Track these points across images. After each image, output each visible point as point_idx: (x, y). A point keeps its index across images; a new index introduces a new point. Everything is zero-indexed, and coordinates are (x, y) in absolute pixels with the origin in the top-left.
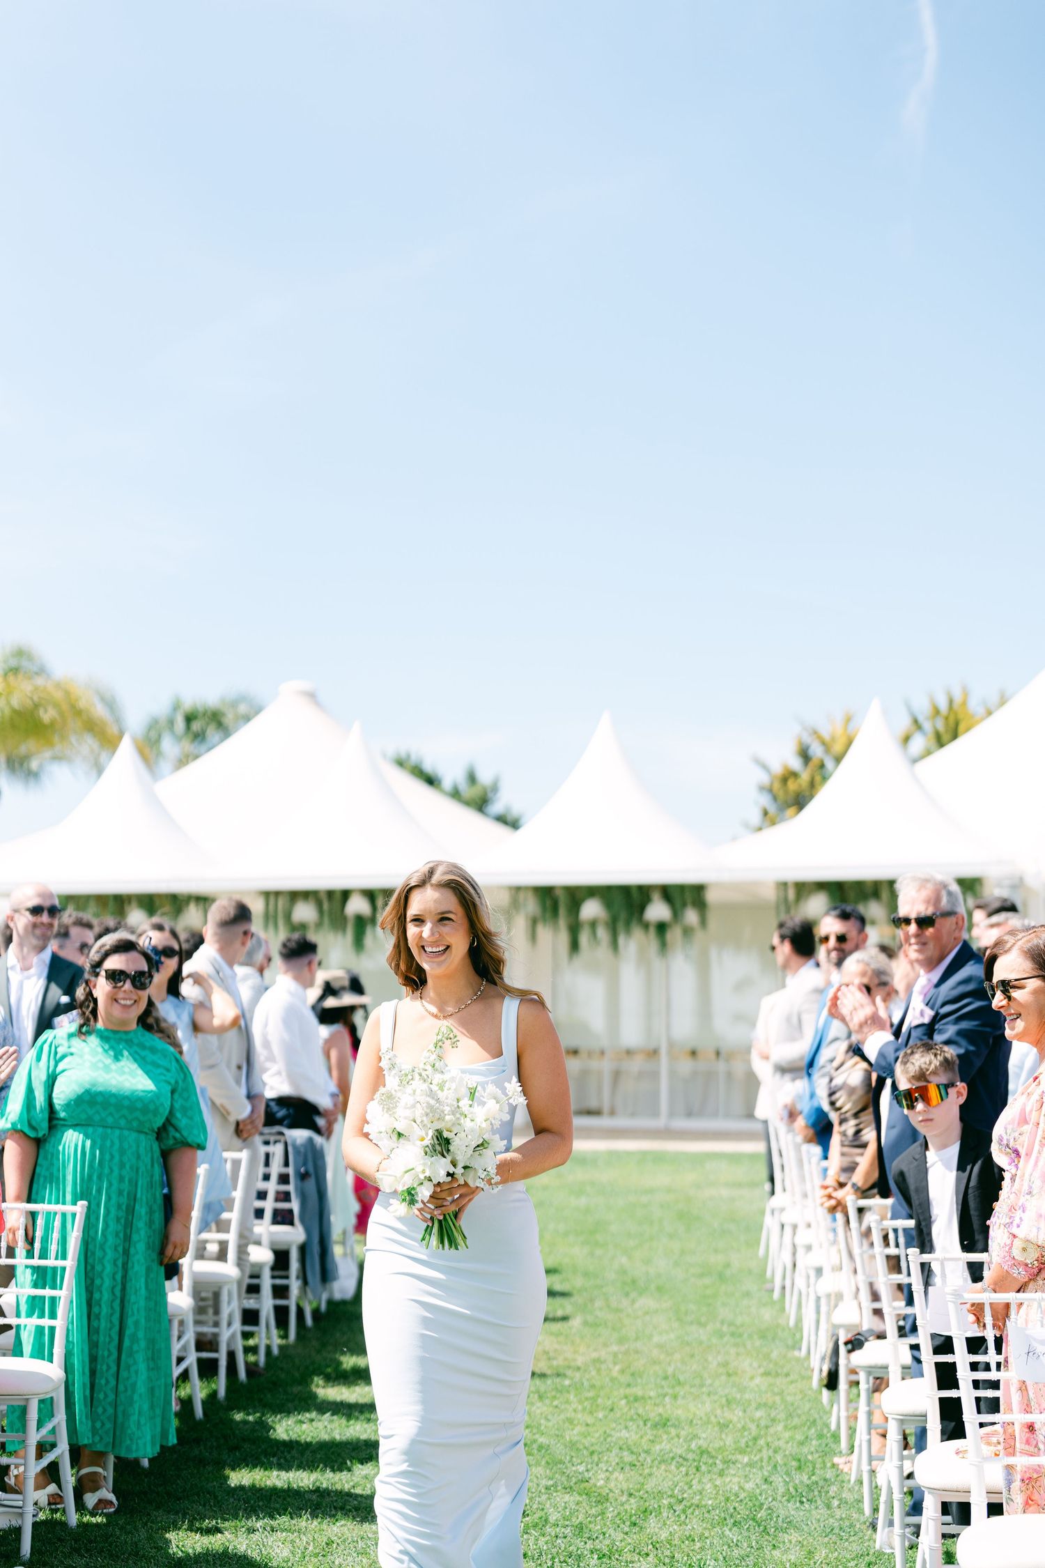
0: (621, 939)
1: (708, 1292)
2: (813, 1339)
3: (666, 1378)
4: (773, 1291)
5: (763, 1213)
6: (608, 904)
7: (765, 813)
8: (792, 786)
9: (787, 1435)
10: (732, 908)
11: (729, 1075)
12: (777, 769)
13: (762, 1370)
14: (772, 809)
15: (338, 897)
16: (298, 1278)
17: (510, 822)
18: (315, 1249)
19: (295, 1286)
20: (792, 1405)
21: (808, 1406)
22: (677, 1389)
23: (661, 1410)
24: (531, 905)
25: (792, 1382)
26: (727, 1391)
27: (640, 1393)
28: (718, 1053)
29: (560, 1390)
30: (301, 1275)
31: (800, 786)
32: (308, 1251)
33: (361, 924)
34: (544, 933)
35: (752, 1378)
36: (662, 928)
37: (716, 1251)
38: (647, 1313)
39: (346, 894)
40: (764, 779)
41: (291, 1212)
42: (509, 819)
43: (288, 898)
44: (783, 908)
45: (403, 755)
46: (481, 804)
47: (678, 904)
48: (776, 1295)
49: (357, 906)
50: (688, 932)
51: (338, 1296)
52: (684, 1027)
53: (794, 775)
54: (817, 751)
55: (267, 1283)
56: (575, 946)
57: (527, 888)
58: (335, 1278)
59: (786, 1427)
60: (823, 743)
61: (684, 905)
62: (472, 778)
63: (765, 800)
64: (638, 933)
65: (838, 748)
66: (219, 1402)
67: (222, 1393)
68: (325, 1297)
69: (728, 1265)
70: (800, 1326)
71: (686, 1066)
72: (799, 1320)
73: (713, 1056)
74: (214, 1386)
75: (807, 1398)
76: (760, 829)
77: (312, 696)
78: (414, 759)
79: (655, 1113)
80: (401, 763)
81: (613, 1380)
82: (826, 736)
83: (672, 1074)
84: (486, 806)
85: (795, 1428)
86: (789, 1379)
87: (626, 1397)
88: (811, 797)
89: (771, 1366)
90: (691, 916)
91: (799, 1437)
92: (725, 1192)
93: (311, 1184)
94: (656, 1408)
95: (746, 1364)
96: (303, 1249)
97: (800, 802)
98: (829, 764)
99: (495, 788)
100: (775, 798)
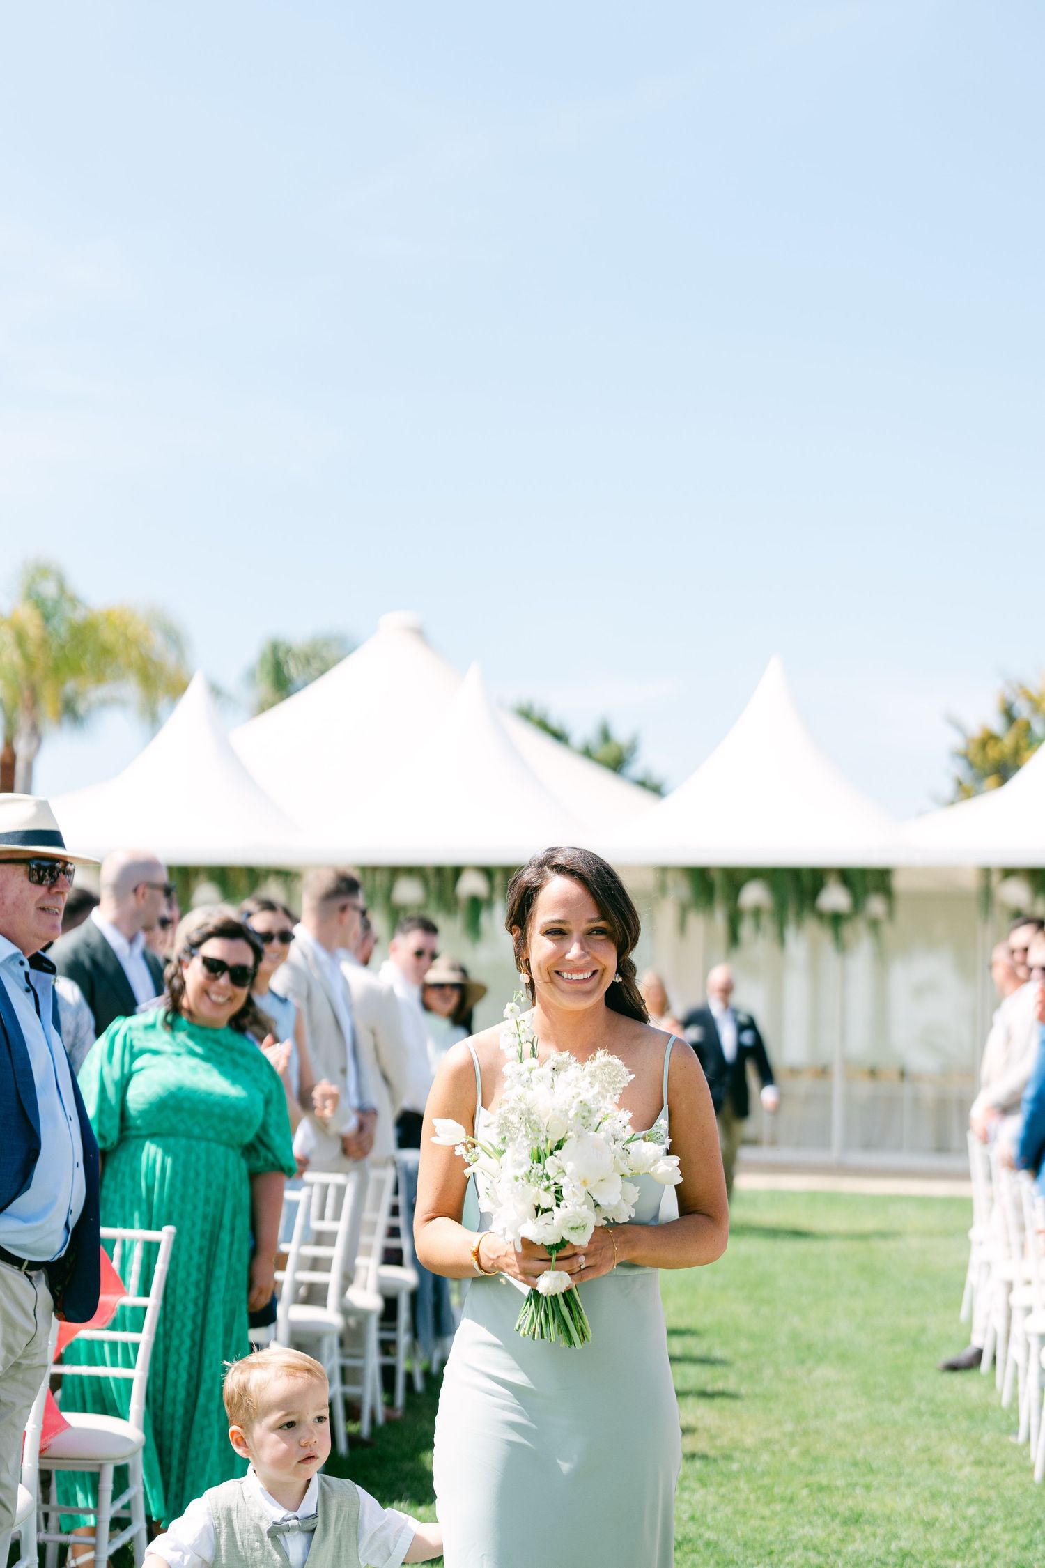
0: (790, 933)
1: (901, 1362)
2: (1034, 1421)
3: (855, 1464)
5: (964, 1268)
6: (774, 888)
7: (960, 783)
8: (993, 752)
9: (1007, 1537)
10: (925, 898)
11: (916, 1100)
12: (975, 730)
13: (971, 1458)
14: (968, 782)
15: (448, 874)
17: (654, 789)
18: (428, 1298)
19: (404, 1338)
20: (1011, 1501)
21: (1030, 1503)
22: (870, 1478)
23: (851, 1503)
24: (681, 889)
25: (1008, 1474)
26: (930, 1482)
27: (825, 1482)
28: (902, 1075)
29: (730, 1476)
31: (1003, 753)
32: (420, 1298)
33: (476, 905)
34: (696, 922)
35: (960, 1467)
36: (836, 920)
37: (908, 1312)
38: (827, 1385)
39: (457, 871)
40: (957, 741)
42: (651, 783)
43: (387, 875)
45: (527, 704)
46: (617, 764)
47: (860, 891)
49: (471, 884)
50: (872, 924)
52: (859, 1042)
53: (995, 738)
54: (1023, 710)
55: (373, 1335)
56: (734, 938)
57: (676, 869)
59: (1005, 1529)
60: (1031, 702)
61: (866, 892)
62: (606, 736)
63: (959, 768)
64: (810, 924)
69: (923, 1330)
71: (864, 1088)
72: (1015, 1398)
73: (896, 1077)
76: (952, 803)
77: (419, 633)
78: (538, 710)
79: (825, 1144)
80: (525, 714)
81: (792, 1465)
82: (1035, 692)
83: (848, 1097)
84: (624, 767)
85: (1016, 1529)
86: (1003, 1470)
87: (807, 1486)
88: (1017, 767)
89: (983, 1453)
91: (1022, 1539)
94: (845, 1500)
95: (953, 1451)
96: (415, 1296)
97: (1003, 771)
99: (633, 748)
100: (971, 767)
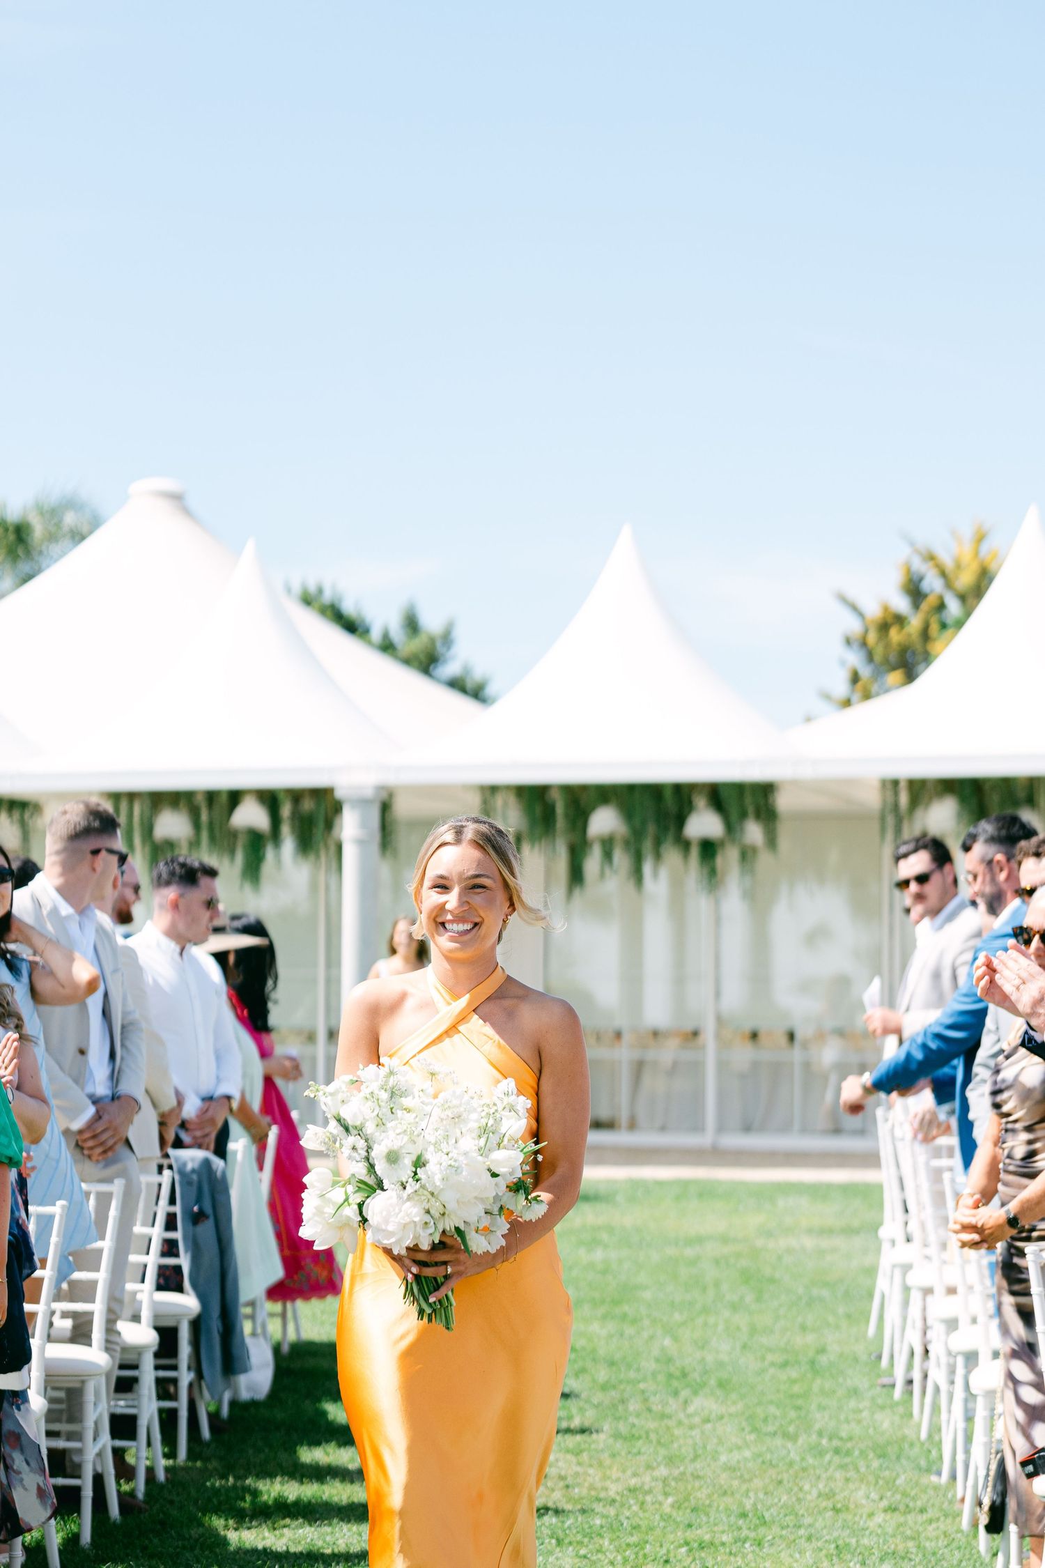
0: (647, 868)
1: (796, 1389)
2: (960, 1457)
3: (744, 1515)
4: (893, 1386)
5: (872, 1272)
6: (628, 813)
7: (855, 678)
8: (895, 635)
10: (812, 819)
11: (807, 1072)
12: (873, 610)
13: (885, 1503)
14: (865, 672)
15: (224, 799)
16: (189, 1368)
18: (215, 1325)
19: (185, 1377)
20: (934, 1554)
21: (957, 1555)
22: (762, 1530)
25: (930, 1521)
26: (835, 1534)
27: (707, 1537)
28: (791, 1036)
29: (591, 1534)
30: (193, 1365)
31: (909, 635)
32: (203, 1327)
33: (257, 842)
35: (871, 1515)
36: (709, 848)
37: (803, 1328)
38: (707, 1421)
39: (235, 798)
40: (854, 626)
41: (178, 1269)
42: (469, 685)
43: (148, 802)
44: (890, 821)
45: (312, 589)
46: (426, 662)
47: (734, 816)
48: (898, 1393)
49: (251, 815)
50: (747, 855)
51: (245, 1395)
52: (735, 996)
53: (899, 620)
54: (933, 583)
55: (148, 1375)
56: (576, 875)
57: (508, 788)
58: (245, 1369)
60: (943, 574)
61: (743, 815)
62: (412, 624)
63: (855, 659)
64: (672, 856)
65: (965, 580)
66: (83, 1550)
67: (86, 1537)
68: (227, 1397)
69: (822, 1350)
70: (937, 1438)
71: (743, 1055)
72: (935, 1429)
73: (783, 1040)
74: (74, 1528)
75: (954, 1545)
76: (847, 703)
77: (177, 498)
78: (327, 597)
79: (697, 1127)
80: (307, 600)
81: (667, 1518)
82: (947, 560)
83: (722, 1066)
84: (435, 668)
86: (925, 1517)
87: (687, 1543)
89: (898, 1497)
90: (753, 832)
92: (809, 1243)
93: (207, 1228)
94: (732, 1558)
95: (861, 1495)
96: (196, 1325)
97: (909, 666)
98: (954, 607)
99: (447, 638)
100: (870, 657)
